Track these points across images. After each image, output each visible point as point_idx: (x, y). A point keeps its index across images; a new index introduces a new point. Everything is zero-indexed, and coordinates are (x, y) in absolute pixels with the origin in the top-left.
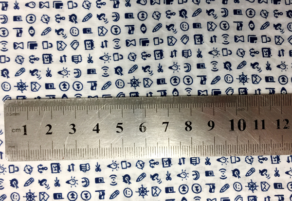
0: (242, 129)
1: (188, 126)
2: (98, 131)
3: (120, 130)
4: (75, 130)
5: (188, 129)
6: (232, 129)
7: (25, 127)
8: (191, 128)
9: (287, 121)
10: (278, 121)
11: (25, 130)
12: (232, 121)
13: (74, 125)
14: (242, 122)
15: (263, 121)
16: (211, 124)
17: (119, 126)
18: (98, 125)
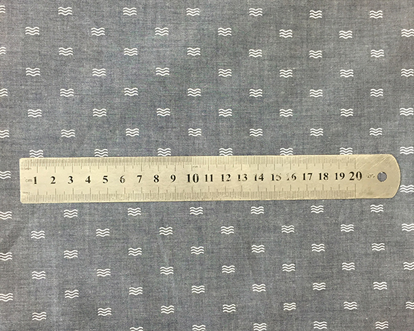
0: (196, 181)
1: (157, 178)
2: (89, 181)
3: (105, 181)
4: (72, 181)
5: (156, 181)
6: (189, 181)
7: (35, 178)
8: (158, 181)
9: (229, 175)
10: (223, 175)
11: (35, 181)
12: (189, 175)
13: (71, 177)
14: (196, 176)
15: (212, 176)
16: (173, 177)
17: (105, 178)
18: (89, 177)
